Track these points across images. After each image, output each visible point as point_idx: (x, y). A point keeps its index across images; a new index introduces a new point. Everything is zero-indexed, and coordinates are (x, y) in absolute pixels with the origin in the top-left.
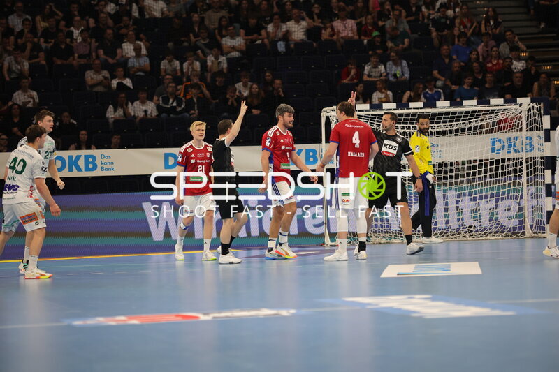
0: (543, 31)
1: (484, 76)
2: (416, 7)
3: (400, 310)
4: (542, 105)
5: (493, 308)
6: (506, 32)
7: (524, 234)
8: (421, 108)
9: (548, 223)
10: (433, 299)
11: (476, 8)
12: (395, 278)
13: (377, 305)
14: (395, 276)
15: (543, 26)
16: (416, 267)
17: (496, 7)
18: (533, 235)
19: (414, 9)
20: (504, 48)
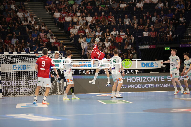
0: (60, 31)
1: (43, 44)
2: (20, 21)
3: (25, 119)
4: (62, 53)
5: (54, 118)
6: (49, 30)
7: (57, 93)
8: (25, 54)
9: (65, 90)
10: (35, 115)
11: (39, 22)
12: (21, 108)
13: (17, 117)
14: (20, 107)
15: (60, 29)
16: (26, 104)
17: (45, 22)
18: (60, 94)
19: (19, 22)
20: (49, 35)
